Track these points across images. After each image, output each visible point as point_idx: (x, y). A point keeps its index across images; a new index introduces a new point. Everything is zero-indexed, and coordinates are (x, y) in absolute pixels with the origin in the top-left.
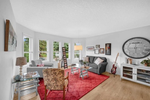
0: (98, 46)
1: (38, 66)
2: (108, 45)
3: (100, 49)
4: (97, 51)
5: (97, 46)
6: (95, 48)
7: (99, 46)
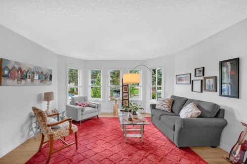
0: (200, 71)
1: (77, 104)
2: (229, 64)
3: (205, 78)
4: (197, 86)
5: (197, 72)
6: (193, 78)
7: (203, 70)
